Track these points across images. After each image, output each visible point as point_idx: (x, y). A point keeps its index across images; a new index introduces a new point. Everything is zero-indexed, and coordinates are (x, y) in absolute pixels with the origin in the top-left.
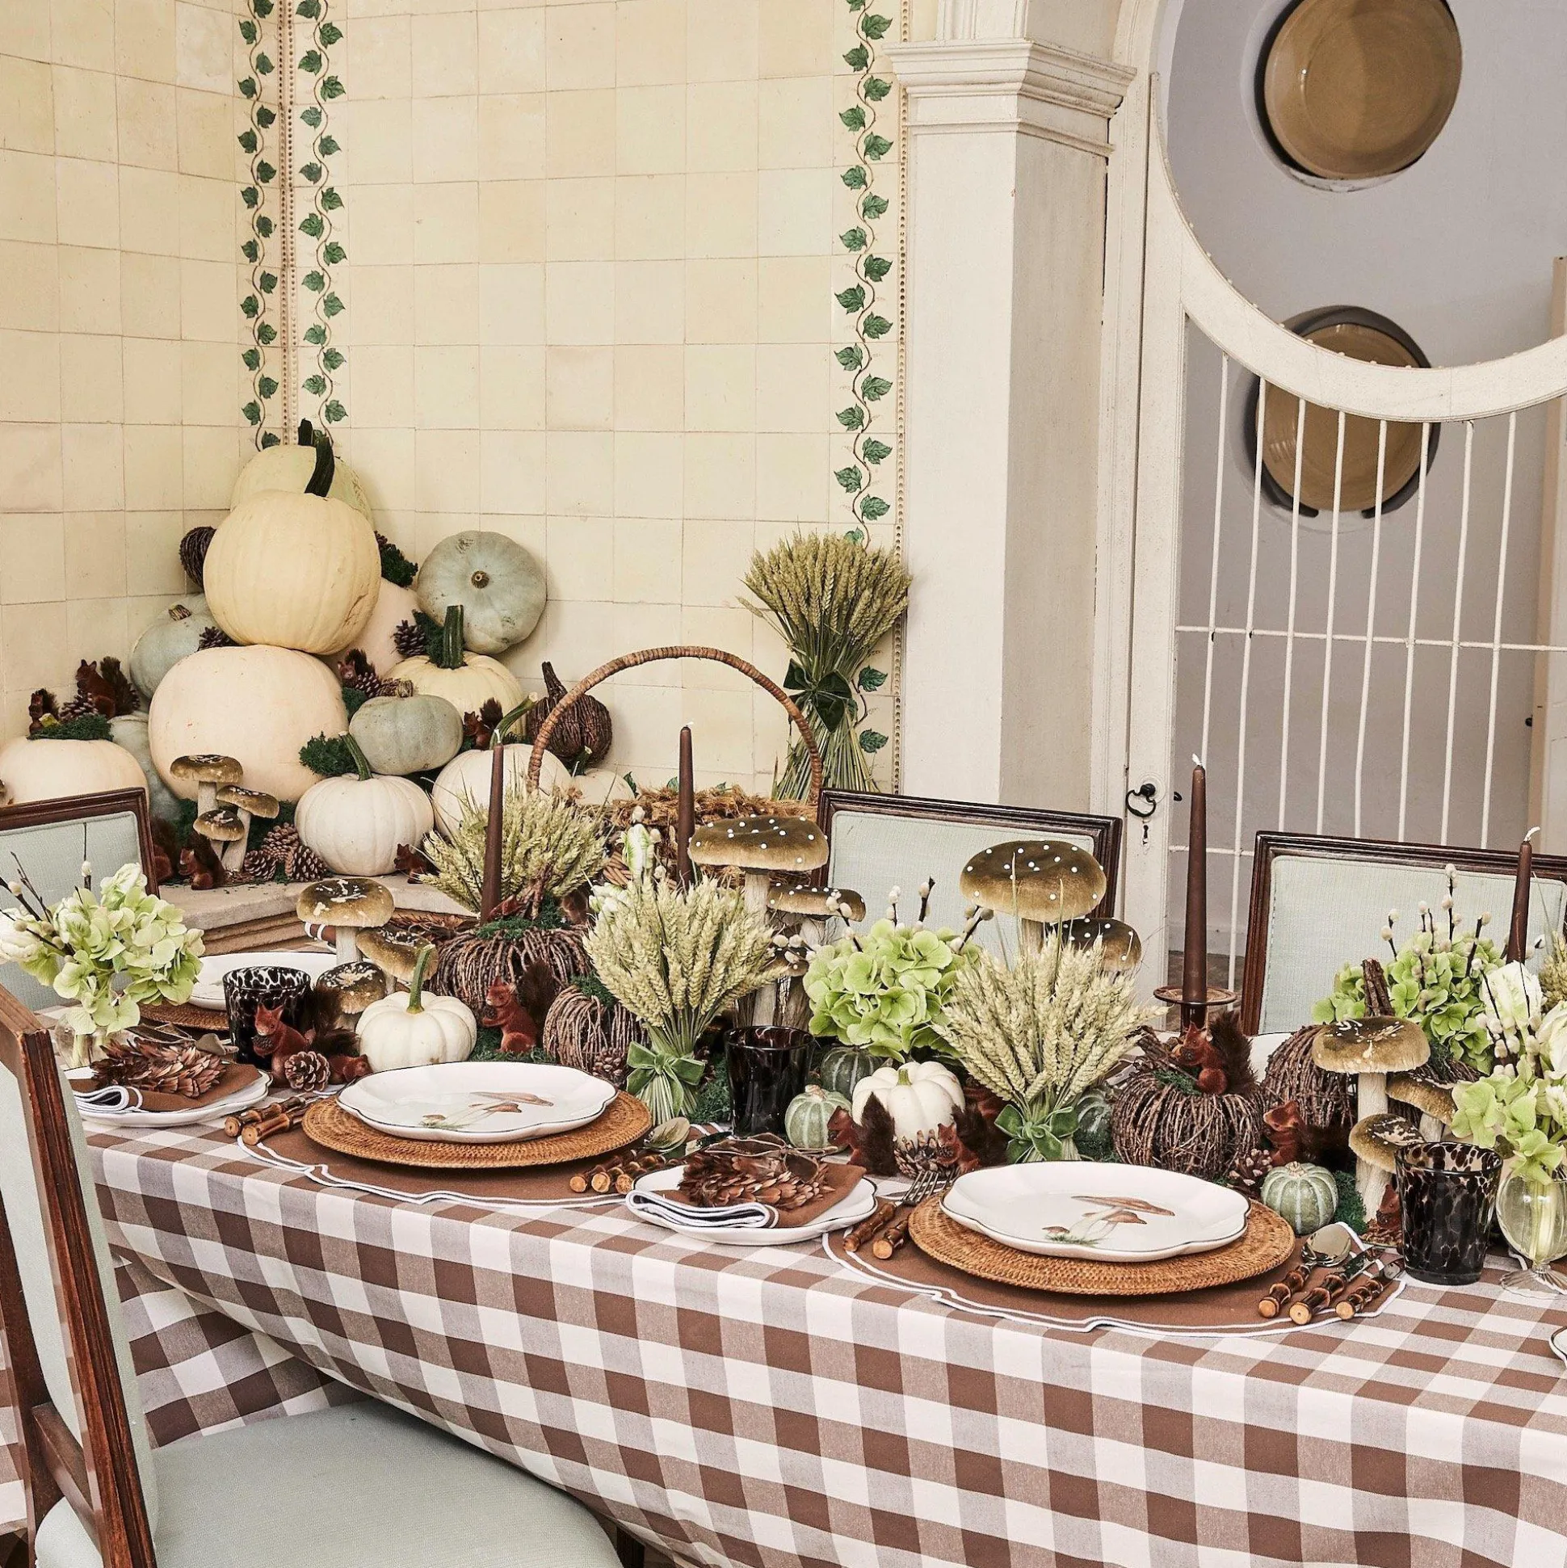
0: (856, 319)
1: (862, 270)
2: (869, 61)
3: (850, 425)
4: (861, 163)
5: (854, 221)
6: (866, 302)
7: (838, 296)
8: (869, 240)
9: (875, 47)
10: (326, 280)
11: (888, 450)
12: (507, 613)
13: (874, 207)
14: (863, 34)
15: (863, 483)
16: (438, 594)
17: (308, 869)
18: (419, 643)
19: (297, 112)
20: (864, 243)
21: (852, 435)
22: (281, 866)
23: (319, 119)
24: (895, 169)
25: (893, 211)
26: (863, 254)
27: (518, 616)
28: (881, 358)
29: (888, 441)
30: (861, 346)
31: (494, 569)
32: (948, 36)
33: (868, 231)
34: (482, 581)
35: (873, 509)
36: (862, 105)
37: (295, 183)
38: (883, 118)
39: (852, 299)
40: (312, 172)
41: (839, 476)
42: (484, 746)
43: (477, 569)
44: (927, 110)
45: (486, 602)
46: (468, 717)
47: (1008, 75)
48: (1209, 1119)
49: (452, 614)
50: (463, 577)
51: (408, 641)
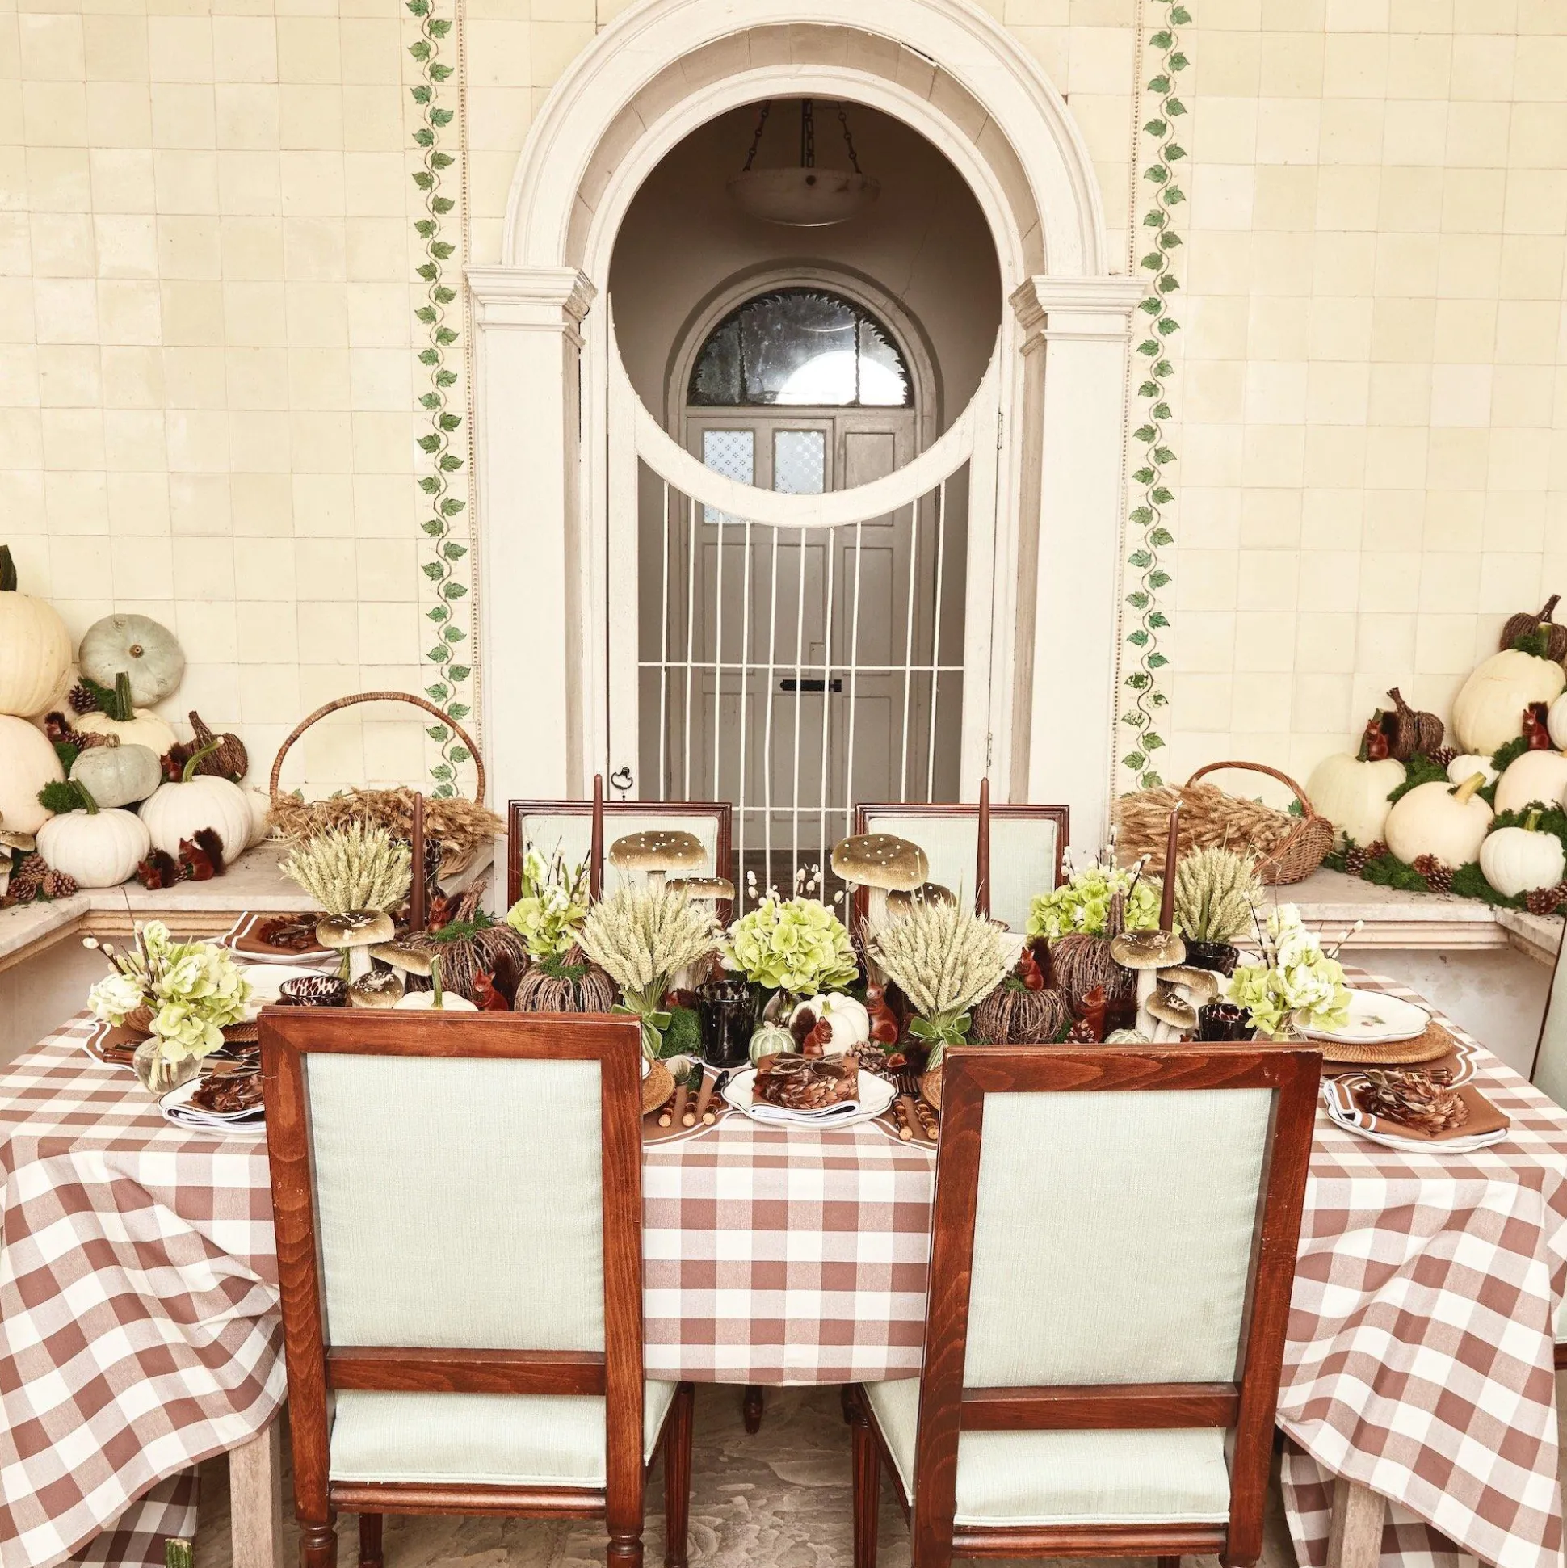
0: (434, 458)
1: (438, 423)
2: (438, 275)
3: (433, 533)
4: (434, 347)
5: (430, 388)
6: (442, 446)
7: (419, 441)
8: (442, 401)
9: (442, 265)
11: (465, 551)
12: (160, 676)
13: (446, 378)
14: (433, 255)
15: (446, 573)
16: (105, 664)
17: (67, 888)
18: (92, 702)
20: (439, 404)
21: (435, 540)
22: (40, 886)
24: (462, 353)
25: (461, 382)
26: (438, 411)
27: (170, 678)
28: (456, 485)
29: (463, 544)
30: (440, 477)
31: (146, 644)
32: (511, 262)
33: (441, 395)
34: (137, 652)
35: (454, 592)
36: (433, 306)
38: (452, 315)
39: (430, 444)
41: (426, 569)
42: (178, 779)
43: (132, 644)
44: (493, 313)
45: (144, 668)
46: (163, 758)
47: (555, 293)
48: (1046, 1009)
49: (122, 679)
50: (123, 650)
51: (84, 701)
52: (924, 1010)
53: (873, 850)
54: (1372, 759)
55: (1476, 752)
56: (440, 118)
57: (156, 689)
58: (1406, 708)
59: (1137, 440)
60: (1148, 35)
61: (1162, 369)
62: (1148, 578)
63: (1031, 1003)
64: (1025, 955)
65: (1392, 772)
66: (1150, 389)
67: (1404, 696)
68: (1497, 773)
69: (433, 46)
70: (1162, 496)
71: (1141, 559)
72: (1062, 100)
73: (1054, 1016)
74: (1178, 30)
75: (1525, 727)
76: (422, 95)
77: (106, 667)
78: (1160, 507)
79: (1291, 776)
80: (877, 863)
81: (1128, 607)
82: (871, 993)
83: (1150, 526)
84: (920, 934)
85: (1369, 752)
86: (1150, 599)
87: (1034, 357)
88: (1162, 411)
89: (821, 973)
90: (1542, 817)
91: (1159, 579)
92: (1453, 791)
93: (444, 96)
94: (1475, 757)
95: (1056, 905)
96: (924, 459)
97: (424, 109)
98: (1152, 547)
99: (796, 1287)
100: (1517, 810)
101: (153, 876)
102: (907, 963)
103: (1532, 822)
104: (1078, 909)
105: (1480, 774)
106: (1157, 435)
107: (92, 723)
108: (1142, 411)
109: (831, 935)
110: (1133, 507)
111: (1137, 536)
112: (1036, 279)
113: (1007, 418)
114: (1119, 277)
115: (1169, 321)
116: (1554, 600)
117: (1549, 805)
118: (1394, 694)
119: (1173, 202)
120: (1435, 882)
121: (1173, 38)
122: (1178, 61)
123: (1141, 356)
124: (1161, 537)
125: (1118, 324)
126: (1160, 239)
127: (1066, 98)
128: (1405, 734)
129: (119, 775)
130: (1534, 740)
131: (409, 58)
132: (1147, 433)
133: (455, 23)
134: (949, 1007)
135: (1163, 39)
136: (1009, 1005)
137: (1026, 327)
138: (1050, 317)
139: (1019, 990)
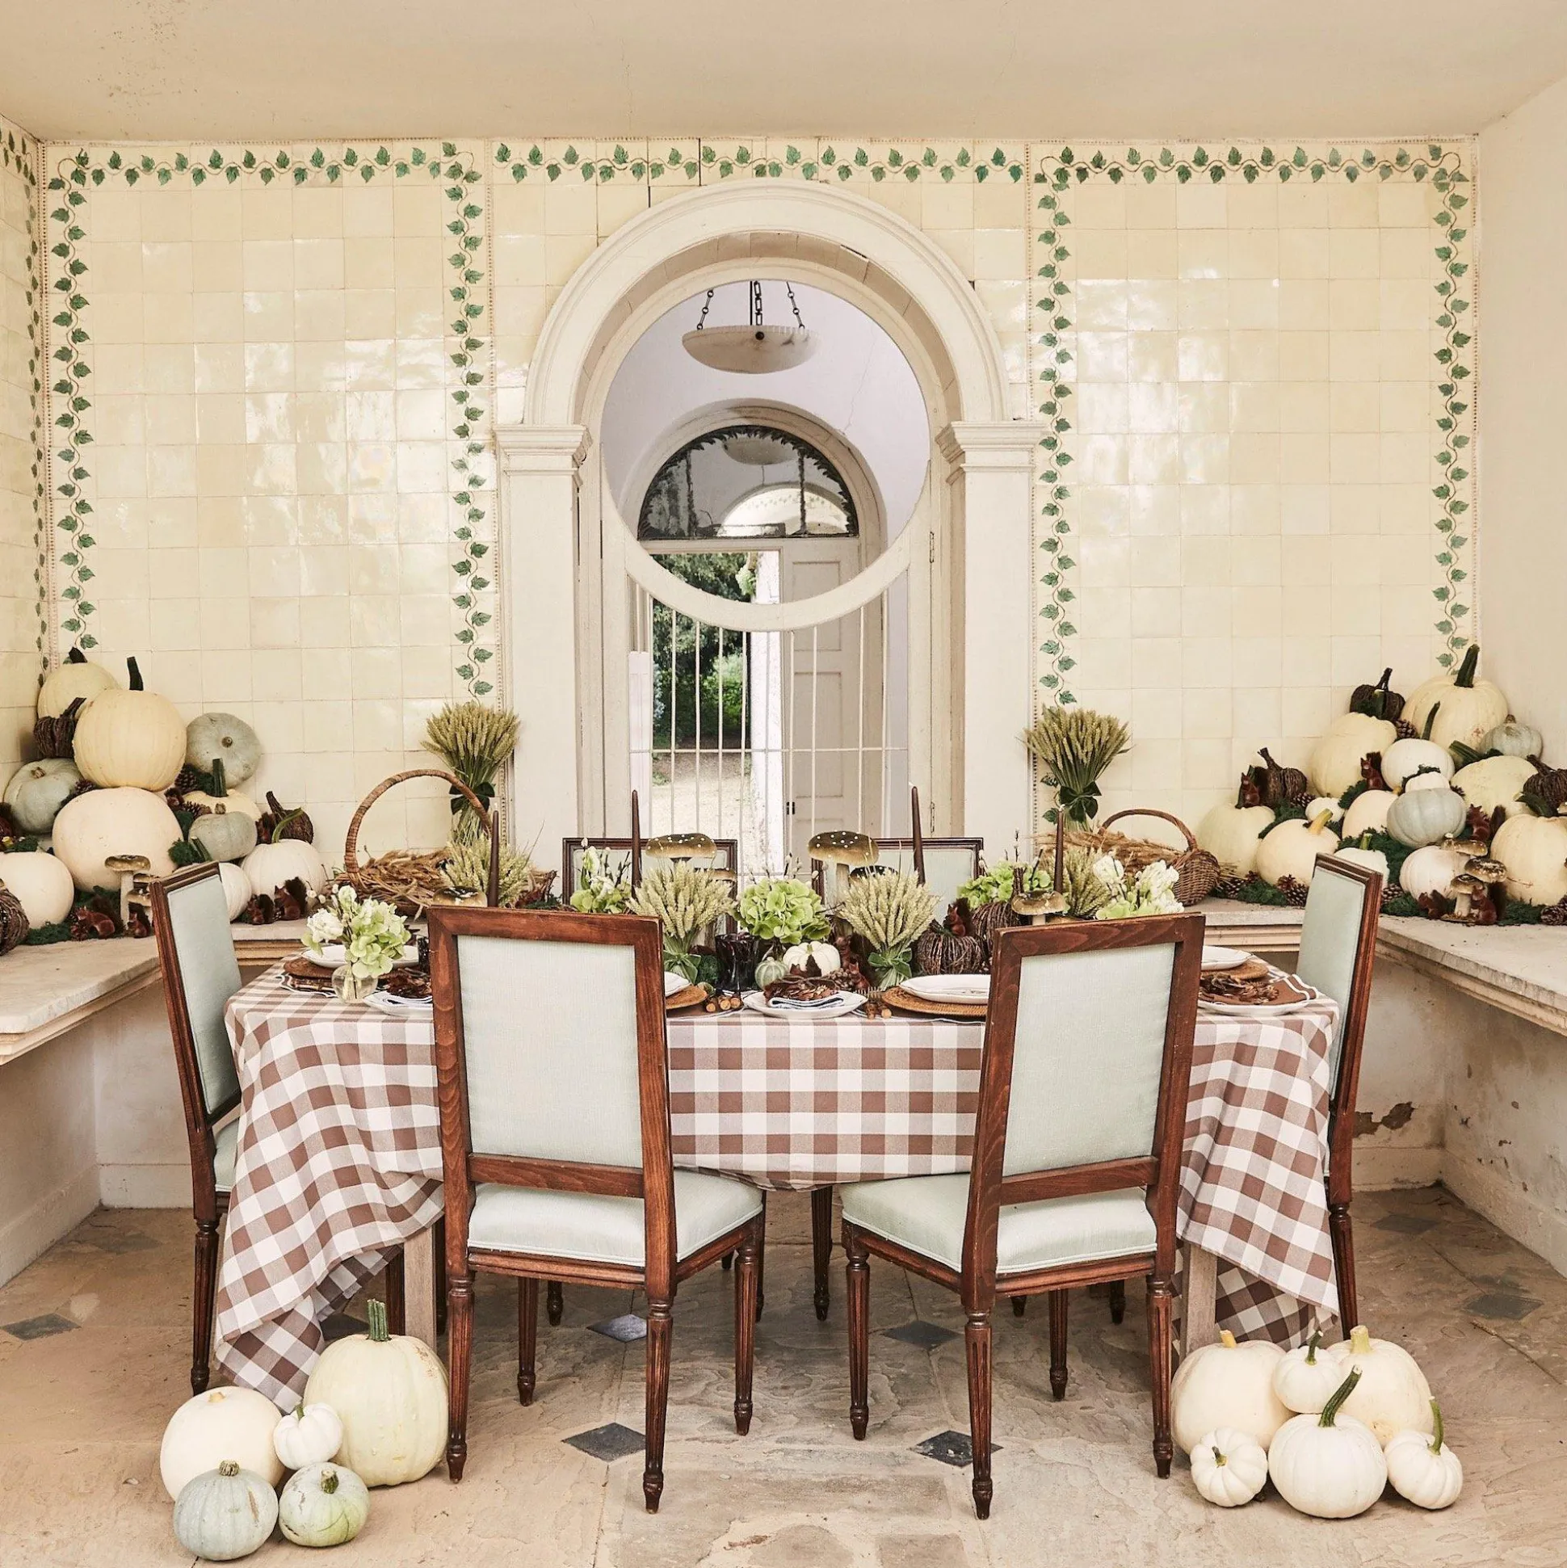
0: (466, 579)
1: (469, 551)
2: (470, 433)
3: (465, 640)
4: (466, 491)
5: (463, 524)
6: (472, 570)
7: (454, 566)
8: (473, 534)
9: (473, 425)
10: (79, 558)
11: (490, 654)
12: (244, 763)
13: (476, 515)
14: (466, 418)
15: (475, 673)
16: (205, 753)
18: (195, 783)
19: (55, 452)
20: (470, 536)
21: (466, 646)
23: (73, 457)
24: (489, 495)
25: (488, 518)
26: (470, 542)
27: (251, 763)
28: (484, 601)
29: (490, 649)
30: (471, 595)
31: (234, 736)
33: (472, 529)
34: (227, 743)
35: (482, 689)
36: (466, 458)
37: (53, 496)
38: (481, 465)
39: (463, 568)
40: (67, 490)
41: (459, 670)
42: (269, 842)
43: (224, 736)
44: (517, 462)
45: (234, 756)
46: (257, 824)
47: (564, 445)
48: (967, 947)
49: (217, 763)
50: (217, 741)
51: (188, 782)
52: (878, 947)
53: (838, 840)
54: (1247, 806)
55: (1329, 795)
56: (473, 311)
57: (242, 773)
58: (1274, 765)
59: (1043, 551)
60: (1037, 234)
61: (1061, 493)
62: (1057, 663)
63: (956, 944)
64: (950, 910)
65: (1262, 815)
66: (1052, 510)
67: (1271, 754)
68: (1343, 811)
69: (467, 256)
70: (1065, 595)
71: (1051, 648)
72: (970, 285)
73: (974, 953)
74: (1060, 230)
75: (1364, 773)
76: (459, 294)
77: (207, 755)
78: (1064, 604)
79: (1179, 818)
80: (842, 847)
81: (1041, 687)
82: (840, 939)
83: (1057, 620)
84: (872, 888)
85: (1245, 800)
86: (1060, 680)
87: (956, 486)
88: (1062, 527)
89: (803, 927)
90: (1372, 838)
91: (1066, 664)
92: (1307, 826)
93: (476, 295)
94: (1327, 799)
95: (976, 888)
96: (869, 572)
97: (461, 305)
98: (1059, 636)
99: (797, 1110)
100: (1355, 836)
101: (258, 914)
102: (863, 909)
103: (1364, 843)
104: (995, 890)
105: (1327, 810)
106: (1059, 545)
107: (196, 798)
108: (1046, 527)
109: (810, 901)
110: (1042, 605)
111: (1047, 629)
112: (954, 424)
113: (937, 536)
114: (1021, 422)
115: (1064, 455)
116: (1388, 672)
117: (1379, 830)
118: (1264, 753)
119: (1063, 362)
120: (1293, 896)
121: (1057, 236)
122: (1061, 253)
123: (1043, 483)
124: (1066, 629)
125: (1023, 458)
126: (1054, 391)
127: (973, 283)
128: (1273, 785)
129: (229, 835)
130: (1371, 782)
131: (449, 266)
132: (1051, 545)
133: (485, 239)
134: (896, 942)
135: (1049, 237)
136: (940, 945)
137: (950, 462)
138: (967, 454)
139: (947, 936)
